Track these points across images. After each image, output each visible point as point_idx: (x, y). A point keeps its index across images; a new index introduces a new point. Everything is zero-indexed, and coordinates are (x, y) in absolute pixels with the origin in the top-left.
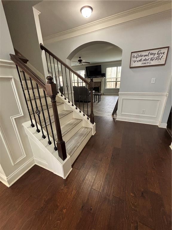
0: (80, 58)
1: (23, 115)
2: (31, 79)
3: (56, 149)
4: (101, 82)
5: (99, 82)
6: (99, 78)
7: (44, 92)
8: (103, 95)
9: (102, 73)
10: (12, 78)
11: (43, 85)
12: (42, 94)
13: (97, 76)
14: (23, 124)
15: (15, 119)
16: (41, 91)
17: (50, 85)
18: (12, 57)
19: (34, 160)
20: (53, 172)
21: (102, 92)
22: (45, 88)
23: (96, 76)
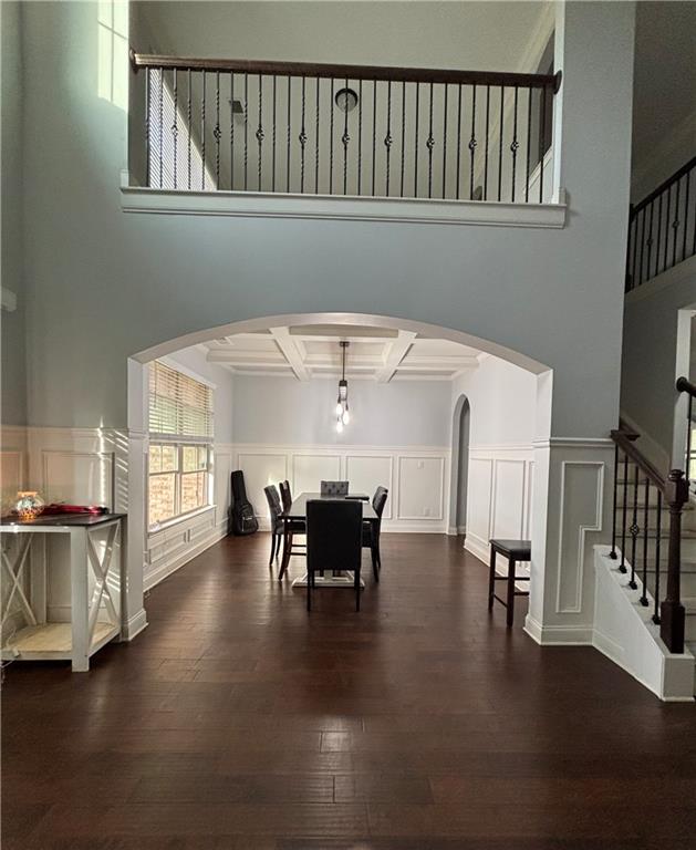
1: (600, 529)
2: (648, 480)
3: (656, 620)
7: (659, 494)
10: (600, 465)
11: (660, 483)
12: (653, 501)
14: (595, 547)
15: (586, 532)
16: (653, 490)
17: (674, 483)
18: (613, 434)
19: (591, 632)
20: (633, 675)
22: (663, 488)
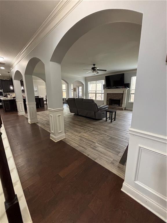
0: (94, 65)
4: (123, 94)
5: (121, 93)
6: (121, 89)
8: (125, 110)
9: (125, 83)
13: (119, 87)
21: (124, 105)
23: (117, 87)
